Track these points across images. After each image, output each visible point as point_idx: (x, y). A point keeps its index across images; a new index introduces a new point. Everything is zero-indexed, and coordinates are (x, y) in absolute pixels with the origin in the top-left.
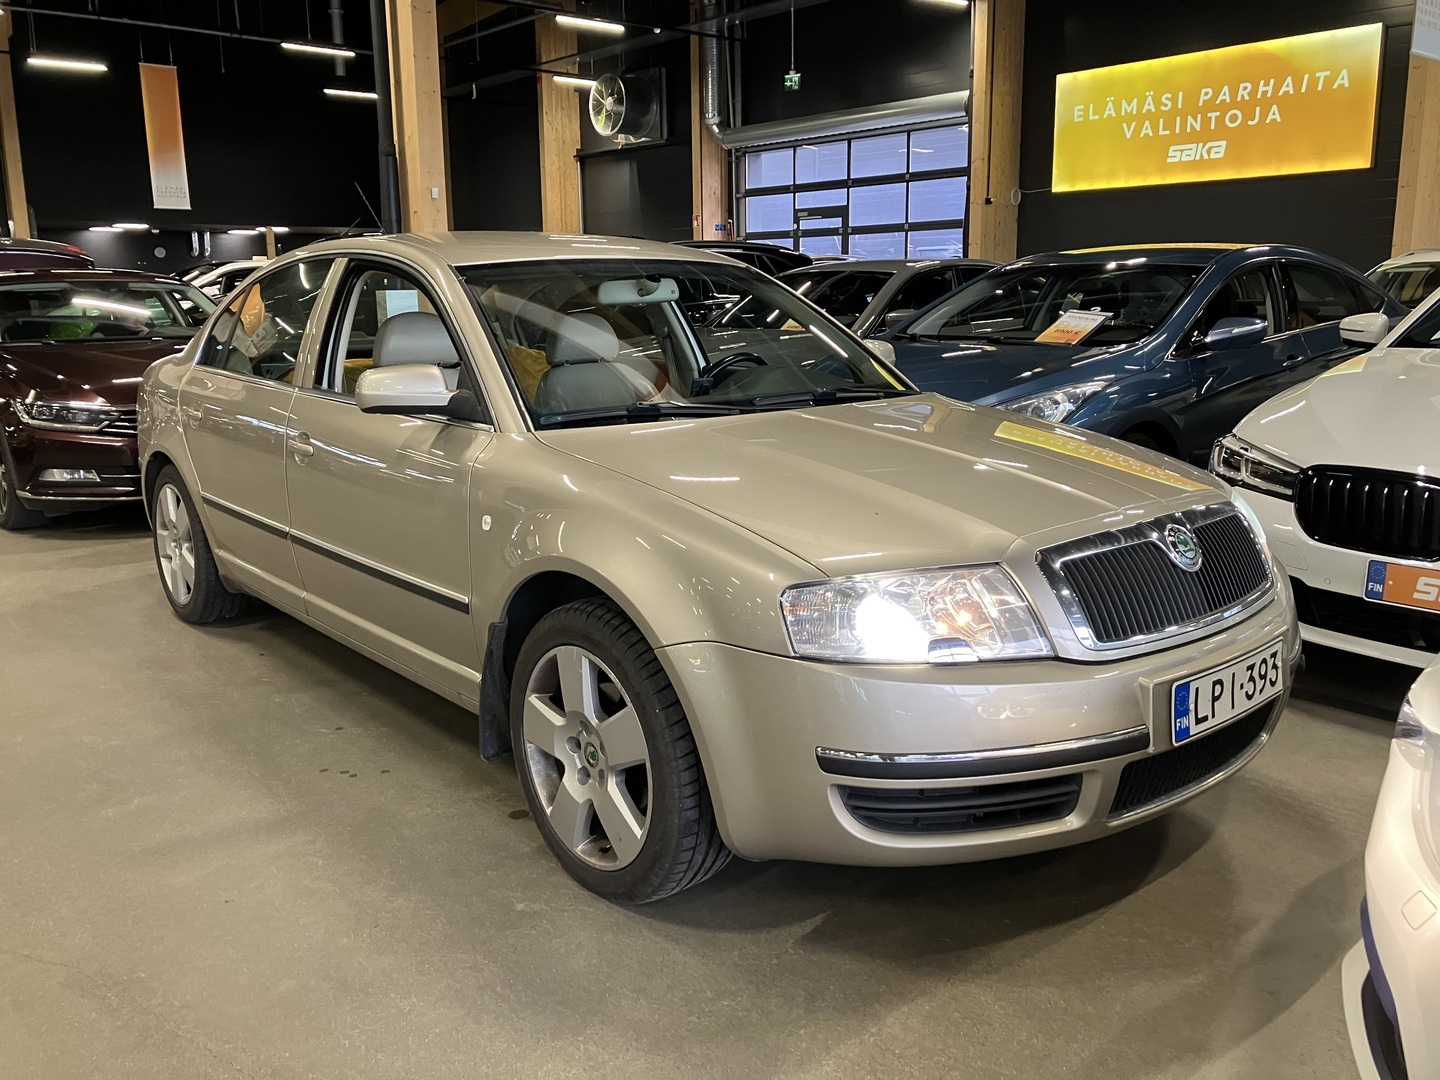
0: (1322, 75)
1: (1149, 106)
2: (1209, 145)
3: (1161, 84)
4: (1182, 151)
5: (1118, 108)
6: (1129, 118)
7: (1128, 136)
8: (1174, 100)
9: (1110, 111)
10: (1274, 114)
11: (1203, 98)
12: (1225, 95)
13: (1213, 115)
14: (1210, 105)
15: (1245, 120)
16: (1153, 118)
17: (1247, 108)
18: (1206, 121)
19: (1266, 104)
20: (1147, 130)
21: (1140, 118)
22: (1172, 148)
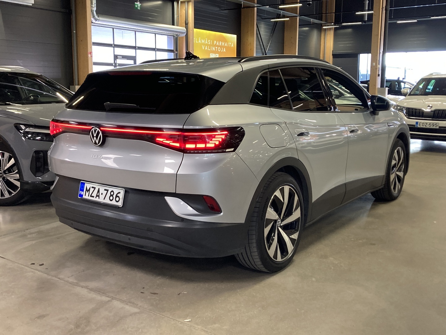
0: (230, 43)
1: (206, 42)
2: (216, 54)
3: (208, 37)
4: (212, 55)
5: (201, 41)
6: (203, 44)
7: (203, 48)
8: (210, 42)
9: (200, 42)
10: (224, 50)
11: (215, 43)
12: (218, 44)
13: (216, 47)
14: (216, 45)
15: (221, 51)
16: (207, 45)
17: (221, 47)
18: (215, 48)
19: (224, 47)
20: (206, 48)
21: (205, 45)
22: (211, 54)
